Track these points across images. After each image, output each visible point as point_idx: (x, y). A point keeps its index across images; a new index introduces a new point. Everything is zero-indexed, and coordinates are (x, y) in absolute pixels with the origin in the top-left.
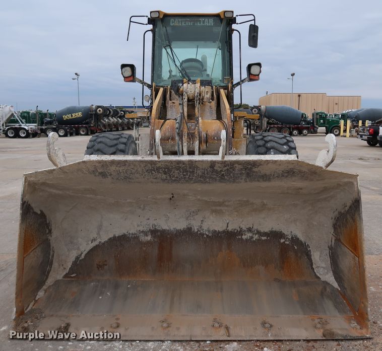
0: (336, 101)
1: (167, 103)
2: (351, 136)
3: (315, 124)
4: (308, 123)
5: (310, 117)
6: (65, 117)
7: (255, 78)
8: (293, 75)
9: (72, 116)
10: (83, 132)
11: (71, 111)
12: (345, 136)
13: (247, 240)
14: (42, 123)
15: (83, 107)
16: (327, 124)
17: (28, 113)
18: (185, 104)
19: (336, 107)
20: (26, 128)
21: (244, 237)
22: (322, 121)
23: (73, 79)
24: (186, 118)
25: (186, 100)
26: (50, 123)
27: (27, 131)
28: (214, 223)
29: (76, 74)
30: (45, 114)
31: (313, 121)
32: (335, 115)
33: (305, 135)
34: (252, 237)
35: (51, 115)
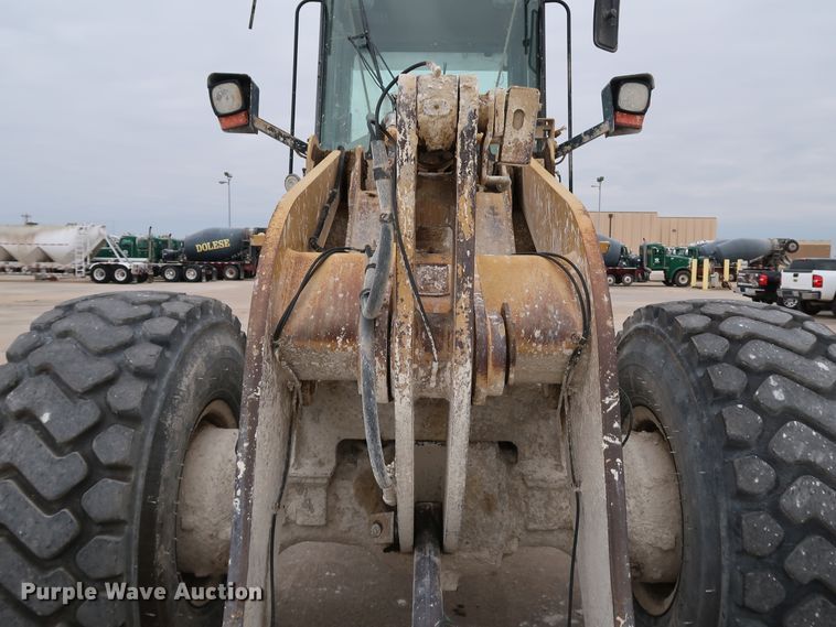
0: (675, 226)
1: (350, 194)
2: (712, 287)
3: (645, 264)
4: (632, 262)
5: (634, 253)
6: (200, 248)
7: (634, 123)
8: (600, 180)
9: (211, 245)
10: (231, 273)
11: (210, 236)
12: (701, 288)
14: (158, 257)
15: (232, 231)
16: (667, 265)
17: (134, 239)
18: (407, 173)
19: (673, 235)
20: (127, 265)
22: (657, 260)
23: (222, 183)
24: (410, 246)
25: (411, 149)
26: (173, 257)
27: (129, 271)
29: (226, 174)
30: (165, 243)
31: (642, 259)
32: (678, 250)
33: (628, 285)
35: (176, 244)
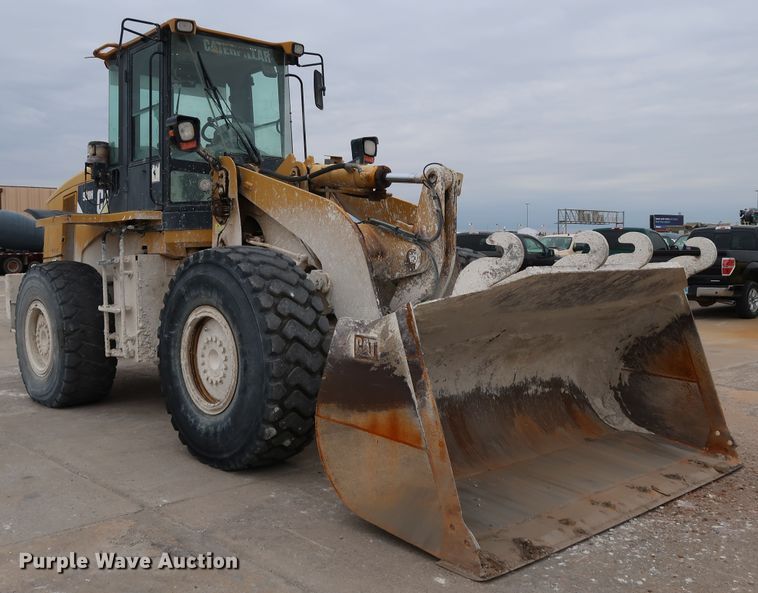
7: (371, 161)
13: (534, 396)
21: (530, 392)
28: (503, 377)
34: (536, 391)
